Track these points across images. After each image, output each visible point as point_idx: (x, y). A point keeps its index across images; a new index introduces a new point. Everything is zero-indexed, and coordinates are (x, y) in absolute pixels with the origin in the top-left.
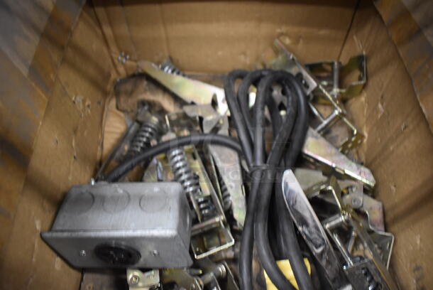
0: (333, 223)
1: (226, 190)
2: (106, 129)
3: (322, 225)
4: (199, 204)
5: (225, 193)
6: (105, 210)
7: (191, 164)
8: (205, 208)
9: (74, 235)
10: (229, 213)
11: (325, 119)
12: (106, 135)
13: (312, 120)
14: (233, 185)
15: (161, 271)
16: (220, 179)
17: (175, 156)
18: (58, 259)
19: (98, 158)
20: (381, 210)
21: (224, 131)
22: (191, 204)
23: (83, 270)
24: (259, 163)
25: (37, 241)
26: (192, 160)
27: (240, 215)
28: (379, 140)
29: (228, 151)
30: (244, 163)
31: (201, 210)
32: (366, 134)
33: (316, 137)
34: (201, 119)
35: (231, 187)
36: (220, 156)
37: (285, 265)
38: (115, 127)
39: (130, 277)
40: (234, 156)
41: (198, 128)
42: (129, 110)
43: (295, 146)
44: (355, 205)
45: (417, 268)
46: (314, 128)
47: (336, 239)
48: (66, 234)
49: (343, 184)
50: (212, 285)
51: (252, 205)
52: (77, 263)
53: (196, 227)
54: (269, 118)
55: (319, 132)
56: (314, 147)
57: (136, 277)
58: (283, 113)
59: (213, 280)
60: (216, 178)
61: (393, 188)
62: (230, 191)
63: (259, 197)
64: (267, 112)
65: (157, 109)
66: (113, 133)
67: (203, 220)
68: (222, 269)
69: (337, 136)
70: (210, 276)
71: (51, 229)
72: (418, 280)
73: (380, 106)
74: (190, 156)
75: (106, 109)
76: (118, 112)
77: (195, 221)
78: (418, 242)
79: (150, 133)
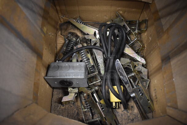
0: (130, 75)
1: (98, 64)
2: (58, 42)
3: (127, 76)
4: (90, 68)
5: (98, 65)
7: (87, 55)
8: (92, 69)
9: (55, 77)
10: (99, 72)
11: (132, 41)
12: (58, 44)
13: (127, 42)
14: (101, 62)
15: (78, 88)
16: (96, 60)
17: (82, 53)
18: (48, 85)
19: (56, 52)
20: (147, 72)
21: (98, 45)
22: (87, 68)
23: (53, 88)
25: (43, 80)
26: (87, 54)
27: (102, 72)
28: (149, 49)
29: (99, 51)
30: (104, 55)
31: (90, 70)
32: (146, 46)
33: (128, 48)
34: (91, 40)
35: (100, 63)
36: (97, 53)
37: (115, 87)
38: (61, 41)
39: (69, 90)
40: (101, 53)
41: (89, 42)
42: (65, 35)
43: (121, 50)
44: (139, 70)
45: (155, 90)
46: (128, 45)
47: (131, 80)
48: (52, 77)
49: (135, 63)
50: (94, 92)
51: (106, 69)
52: (53, 86)
54: (113, 40)
55: (129, 46)
56: (128, 51)
57: (71, 90)
58: (118, 38)
59: (94, 91)
60: (95, 60)
61: (151, 65)
62: (100, 64)
63: (109, 67)
64: (112, 38)
65: (75, 35)
66: (60, 43)
67: (91, 73)
68: (97, 88)
69: (136, 46)
70: (93, 90)
71: (46, 76)
72: (155, 93)
73: (150, 38)
74: (87, 52)
75: (57, 35)
76: (61, 36)
77: (89, 74)
78: (156, 82)
79: (73, 44)
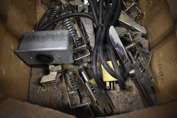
0: (129, 47)
1: (87, 35)
2: (38, 12)
3: (125, 48)
4: (77, 41)
6: (39, 41)
8: (79, 43)
10: (88, 44)
11: (128, 7)
12: (37, 14)
13: (123, 8)
14: (90, 33)
15: (62, 65)
16: (85, 31)
17: (66, 22)
18: (22, 61)
19: (35, 24)
20: (148, 44)
21: (87, 11)
22: (73, 41)
24: (100, 23)
25: (13, 54)
26: (73, 24)
27: (92, 45)
28: (150, 16)
29: (88, 19)
30: (94, 24)
31: (77, 43)
32: (145, 14)
33: (124, 14)
34: (77, 6)
35: (89, 34)
36: (85, 21)
37: (110, 63)
38: (41, 11)
39: (50, 68)
40: (91, 22)
41: (76, 11)
42: (47, 3)
43: (115, 17)
44: (138, 41)
45: (160, 65)
46: (124, 11)
47: (130, 53)
49: (134, 33)
50: (82, 70)
51: (97, 40)
52: (29, 63)
53: (76, 49)
54: (105, 6)
55: (126, 12)
56: (123, 18)
57: (52, 68)
58: (111, 4)
60: (83, 31)
61: (153, 34)
62: (89, 36)
63: (100, 37)
64: (104, 4)
65: (59, 3)
66: (40, 13)
67: (78, 47)
68: (85, 65)
69: (133, 15)
70: (81, 67)
71: (18, 49)
72: (160, 69)
73: (151, 1)
74: (73, 22)
75: (37, 3)
76: (42, 5)
77: (75, 47)
78: (161, 55)
79: (56, 13)
